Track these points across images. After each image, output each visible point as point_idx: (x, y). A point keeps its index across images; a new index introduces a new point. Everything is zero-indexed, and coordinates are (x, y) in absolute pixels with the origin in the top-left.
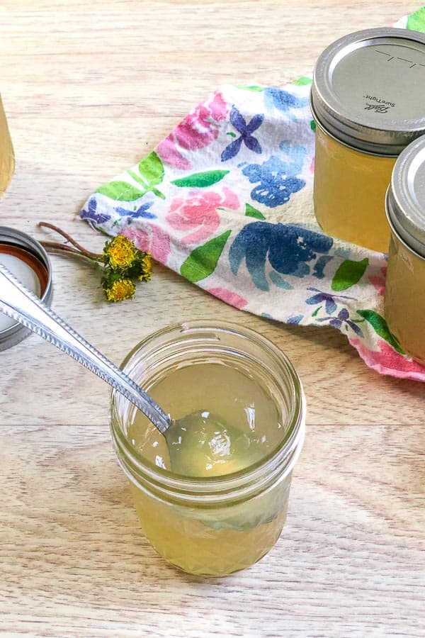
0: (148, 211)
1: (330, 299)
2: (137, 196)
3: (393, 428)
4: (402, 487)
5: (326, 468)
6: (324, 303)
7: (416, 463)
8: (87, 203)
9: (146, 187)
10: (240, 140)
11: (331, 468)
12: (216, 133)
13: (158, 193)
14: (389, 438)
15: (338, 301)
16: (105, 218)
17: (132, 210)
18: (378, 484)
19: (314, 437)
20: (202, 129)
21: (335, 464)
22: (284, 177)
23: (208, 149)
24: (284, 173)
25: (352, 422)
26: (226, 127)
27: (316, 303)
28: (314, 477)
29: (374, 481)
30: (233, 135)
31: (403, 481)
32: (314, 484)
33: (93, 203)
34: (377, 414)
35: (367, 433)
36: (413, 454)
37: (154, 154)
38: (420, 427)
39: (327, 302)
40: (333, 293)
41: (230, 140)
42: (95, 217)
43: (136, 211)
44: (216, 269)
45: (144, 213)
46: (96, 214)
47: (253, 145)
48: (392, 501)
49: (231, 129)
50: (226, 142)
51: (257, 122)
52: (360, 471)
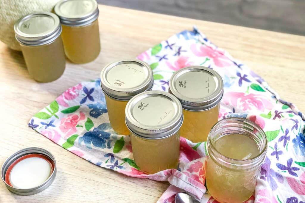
0: (52, 124)
1: (113, 156)
2: (48, 117)
6: (110, 157)
8: (31, 120)
9: (52, 114)
10: (87, 97)
12: (78, 95)
13: (56, 116)
15: (115, 156)
16: (36, 126)
17: (47, 123)
20: (73, 93)
22: (101, 108)
23: (75, 100)
24: (101, 107)
26: (81, 92)
27: (108, 157)
30: (84, 95)
33: (33, 121)
37: (56, 101)
39: (111, 156)
40: (114, 153)
41: (83, 97)
42: (34, 126)
43: (48, 123)
44: (74, 144)
45: (51, 125)
46: (34, 124)
47: (91, 99)
49: (83, 93)
50: (82, 97)
51: (92, 90)
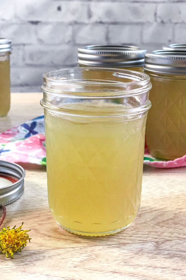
3: (160, 243)
4: (179, 268)
5: (118, 264)
7: (183, 256)
11: (122, 264)
14: (159, 247)
18: (159, 269)
19: (105, 251)
21: (124, 262)
25: (130, 242)
28: (110, 269)
29: (156, 267)
31: (177, 265)
32: (111, 273)
34: (147, 237)
35: (143, 246)
36: (179, 252)
38: (179, 240)
48: (174, 276)
52: (144, 264)
